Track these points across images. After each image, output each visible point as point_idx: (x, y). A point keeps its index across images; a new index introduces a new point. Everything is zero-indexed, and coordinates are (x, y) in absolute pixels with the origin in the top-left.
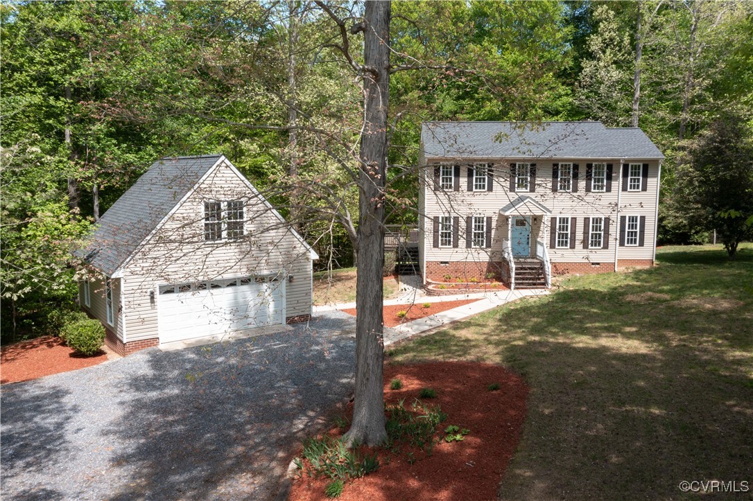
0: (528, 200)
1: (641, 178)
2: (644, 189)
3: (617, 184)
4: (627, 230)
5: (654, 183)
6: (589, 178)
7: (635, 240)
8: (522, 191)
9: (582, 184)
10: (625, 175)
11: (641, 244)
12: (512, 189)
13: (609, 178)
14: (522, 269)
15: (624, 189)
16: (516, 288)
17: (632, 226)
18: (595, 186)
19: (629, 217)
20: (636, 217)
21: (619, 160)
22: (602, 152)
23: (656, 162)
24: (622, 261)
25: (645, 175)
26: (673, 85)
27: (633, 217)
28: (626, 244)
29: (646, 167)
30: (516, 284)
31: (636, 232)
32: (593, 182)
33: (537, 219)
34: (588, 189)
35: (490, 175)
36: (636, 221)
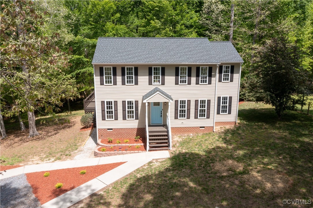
0: (158, 92)
1: (230, 74)
2: (232, 81)
3: (215, 80)
4: (221, 105)
5: (237, 77)
6: (198, 76)
7: (226, 110)
8: (156, 84)
9: (193, 79)
10: (220, 72)
11: (230, 113)
12: (150, 83)
13: (210, 76)
14: (153, 136)
15: (220, 81)
16: (150, 150)
17: (225, 103)
18: (201, 80)
19: (223, 97)
20: (227, 97)
21: (216, 65)
22: (206, 60)
23: (238, 65)
24: (218, 123)
25: (232, 72)
26: (250, 13)
27: (225, 97)
28: (221, 113)
29: (233, 67)
30: (150, 147)
31: (226, 106)
32: (200, 78)
33: (166, 104)
34: (197, 83)
35: (136, 74)
36: (227, 100)
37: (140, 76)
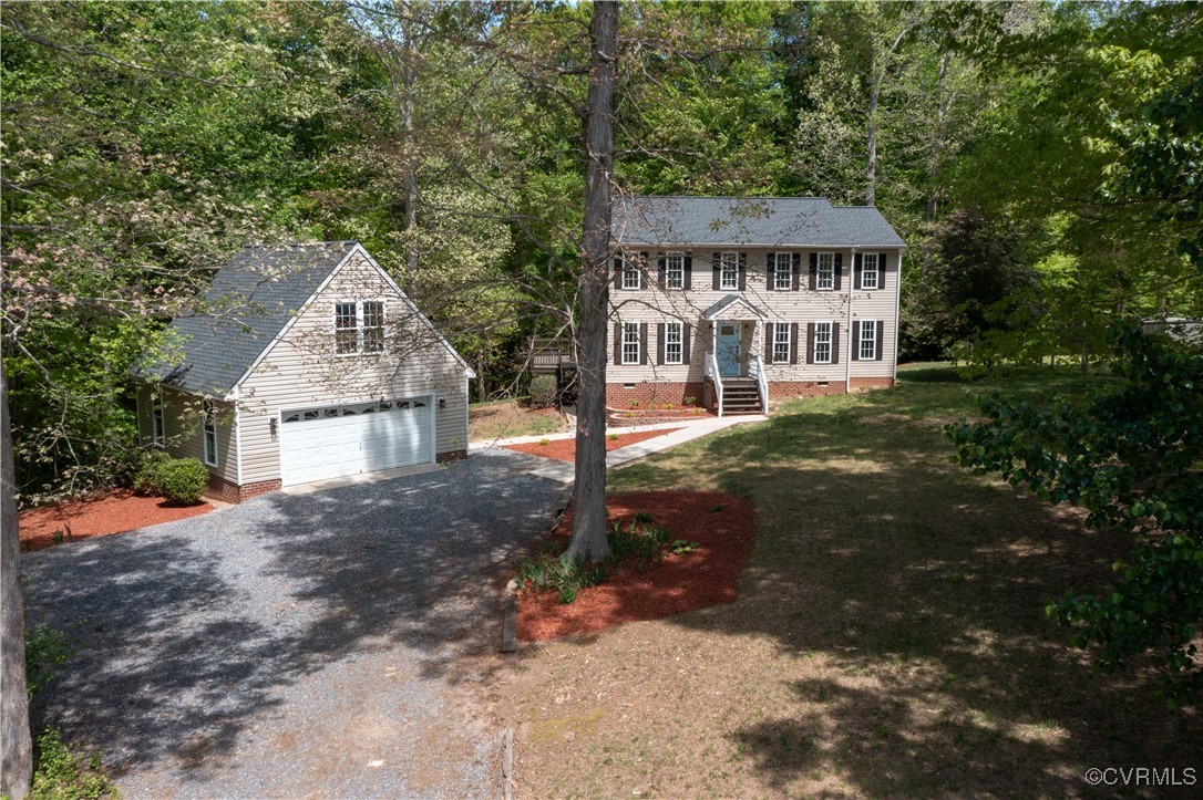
0: (738, 300)
1: (877, 272)
2: (882, 287)
3: (847, 281)
4: (861, 339)
5: (894, 279)
6: (813, 272)
7: (872, 351)
8: (727, 290)
9: (804, 279)
10: (858, 269)
11: (879, 358)
12: (716, 287)
13: (838, 272)
14: (731, 390)
15: (857, 286)
16: (724, 415)
17: (868, 335)
18: (820, 282)
19: (864, 323)
20: (873, 323)
21: (850, 249)
22: (829, 239)
23: (895, 251)
24: (855, 380)
25: (883, 269)
27: (868, 323)
28: (860, 358)
29: (883, 258)
30: (725, 409)
31: (872, 342)
32: (818, 276)
33: (748, 326)
34: (812, 287)
35: (688, 268)
36: (872, 328)
37: (696, 271)
